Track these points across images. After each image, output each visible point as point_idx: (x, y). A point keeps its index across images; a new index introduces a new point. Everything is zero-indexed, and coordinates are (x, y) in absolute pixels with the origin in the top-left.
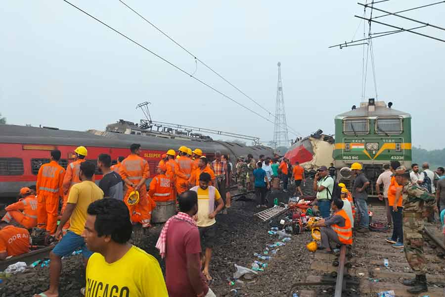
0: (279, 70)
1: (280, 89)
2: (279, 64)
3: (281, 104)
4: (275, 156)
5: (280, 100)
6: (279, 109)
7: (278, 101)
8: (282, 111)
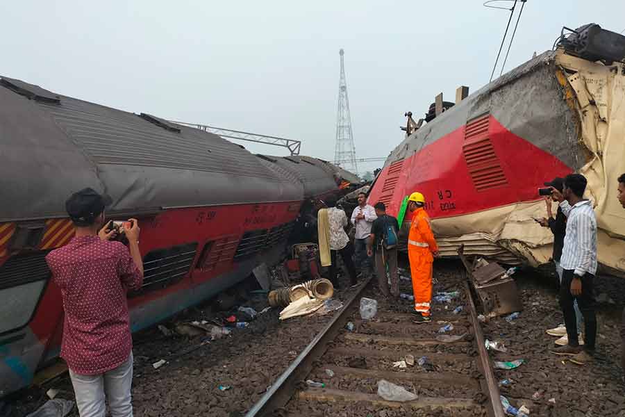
0: (342, 60)
1: (343, 88)
2: (342, 52)
3: (345, 112)
4: (339, 185)
5: (343, 104)
6: (343, 118)
7: (340, 106)
8: (347, 122)
